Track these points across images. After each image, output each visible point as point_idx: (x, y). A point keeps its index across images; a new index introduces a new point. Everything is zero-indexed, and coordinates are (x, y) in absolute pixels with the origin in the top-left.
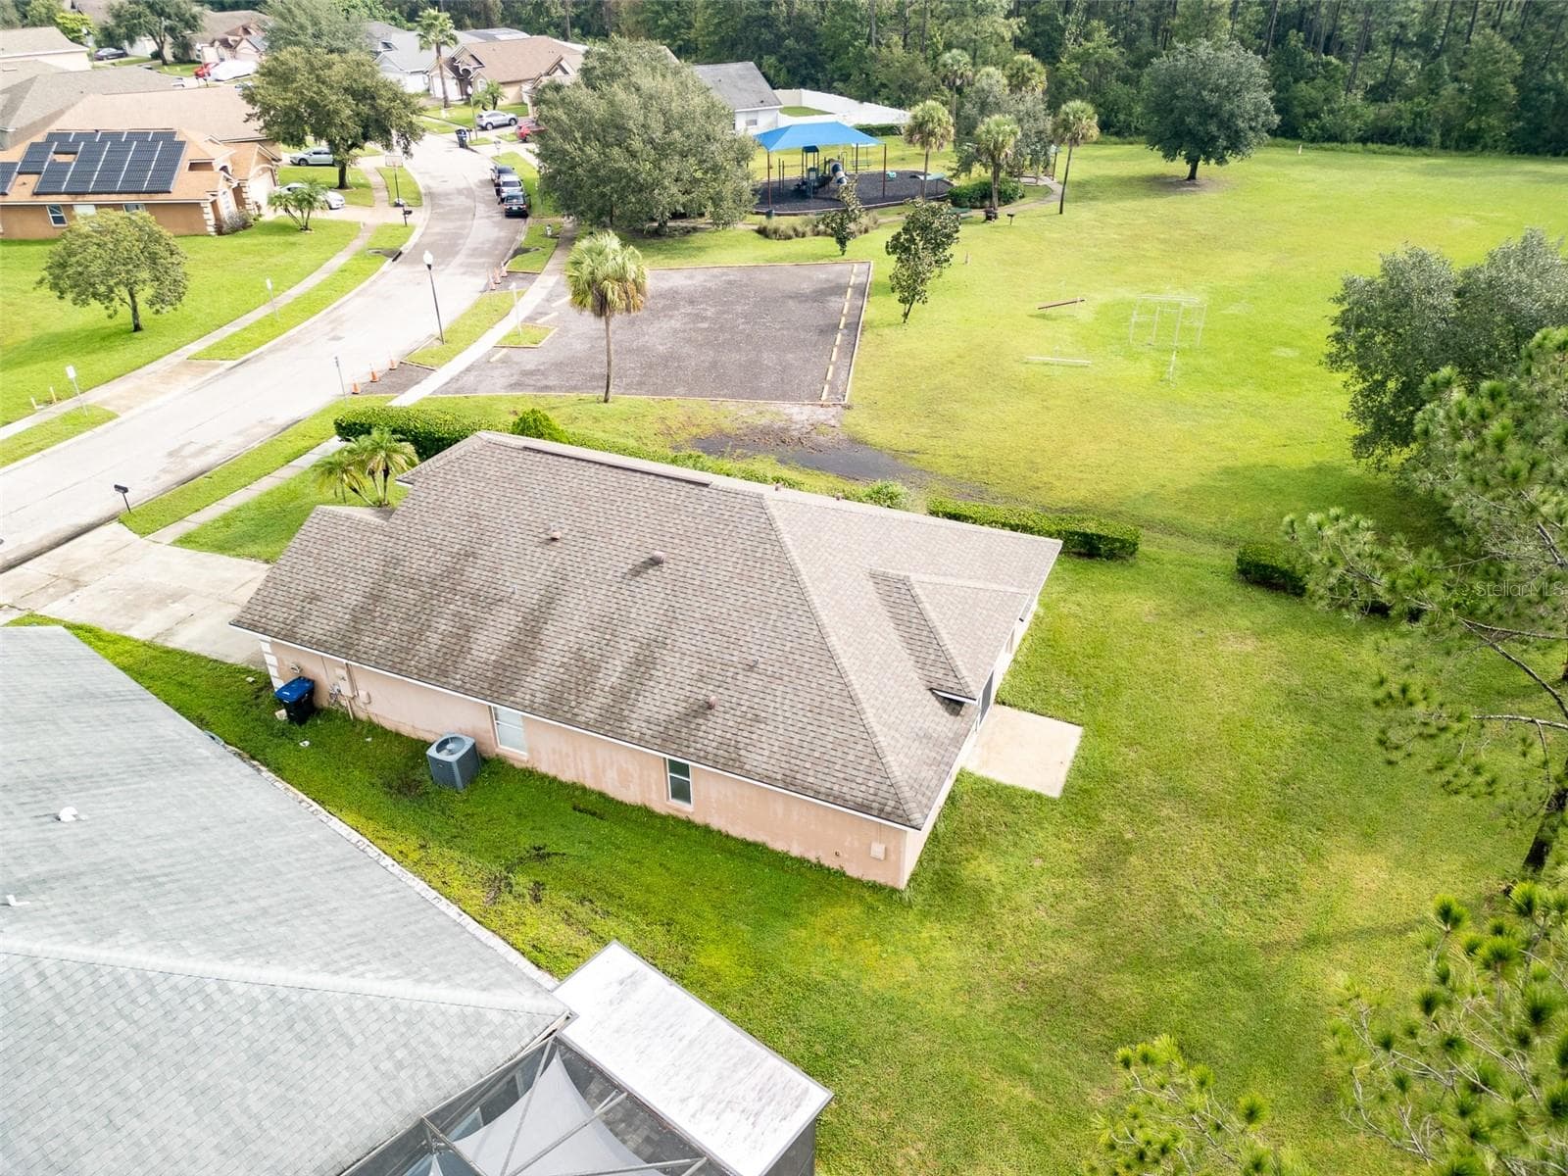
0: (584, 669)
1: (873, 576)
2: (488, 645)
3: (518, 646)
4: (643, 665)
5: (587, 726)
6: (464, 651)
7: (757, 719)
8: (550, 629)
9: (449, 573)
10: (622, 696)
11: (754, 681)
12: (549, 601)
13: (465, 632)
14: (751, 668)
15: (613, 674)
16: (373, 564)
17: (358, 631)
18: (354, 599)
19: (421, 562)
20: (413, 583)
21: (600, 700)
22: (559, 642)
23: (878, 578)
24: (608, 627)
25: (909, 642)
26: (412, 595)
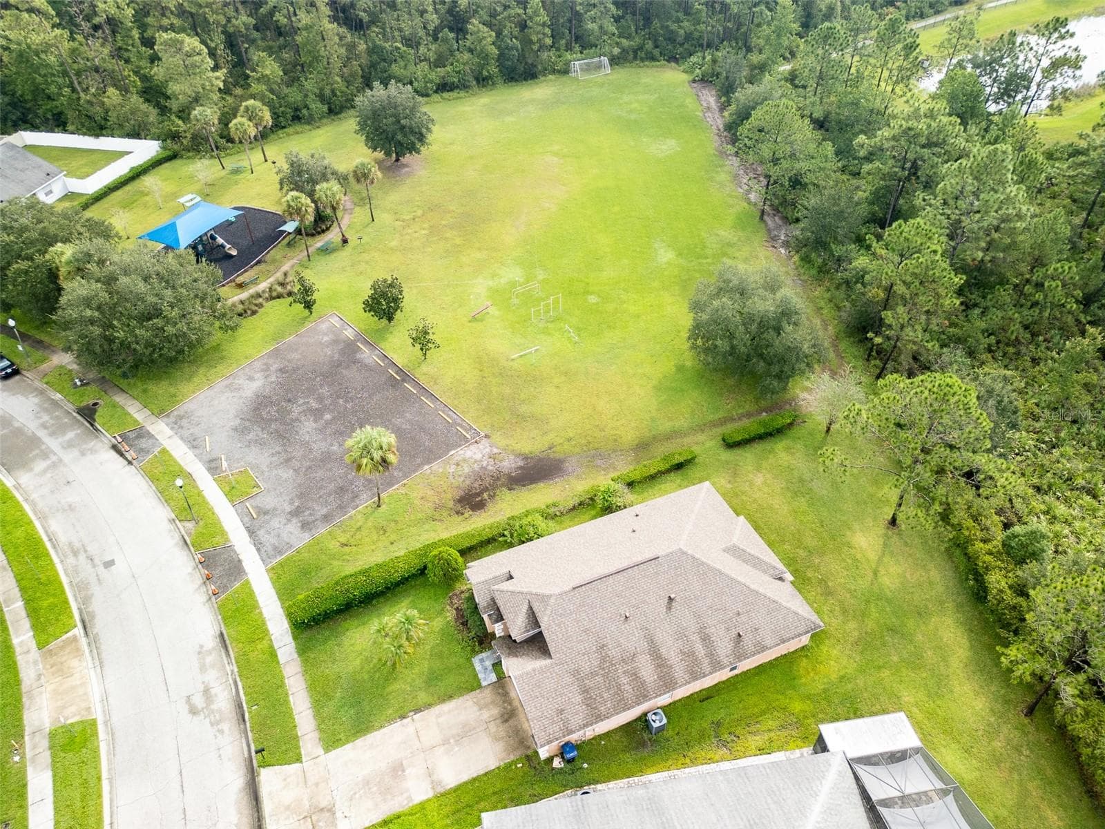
0: (689, 655)
1: (724, 551)
2: (648, 673)
3: (659, 666)
4: (706, 639)
5: (711, 673)
6: (643, 683)
7: (756, 630)
8: (663, 651)
9: (603, 659)
10: (711, 655)
11: (743, 618)
12: (651, 641)
13: (635, 676)
14: (739, 614)
15: (700, 650)
16: (568, 679)
17: (596, 708)
18: (578, 699)
19: (588, 664)
20: (593, 674)
21: (706, 662)
22: (671, 652)
23: (726, 550)
24: (681, 635)
25: (754, 566)
26: (599, 679)
